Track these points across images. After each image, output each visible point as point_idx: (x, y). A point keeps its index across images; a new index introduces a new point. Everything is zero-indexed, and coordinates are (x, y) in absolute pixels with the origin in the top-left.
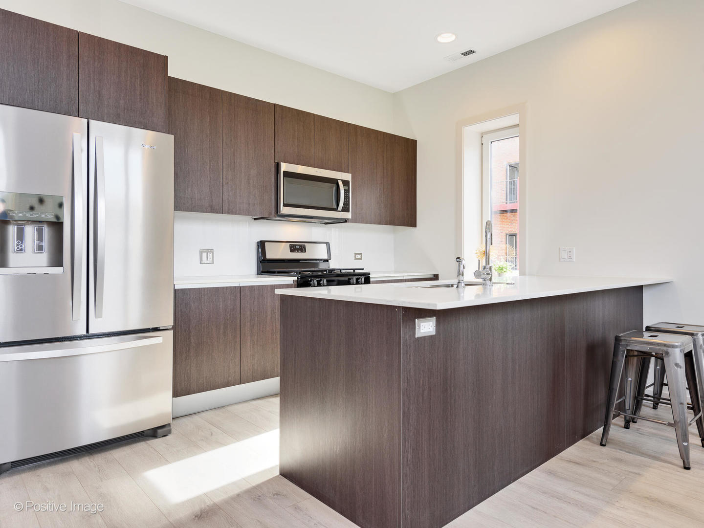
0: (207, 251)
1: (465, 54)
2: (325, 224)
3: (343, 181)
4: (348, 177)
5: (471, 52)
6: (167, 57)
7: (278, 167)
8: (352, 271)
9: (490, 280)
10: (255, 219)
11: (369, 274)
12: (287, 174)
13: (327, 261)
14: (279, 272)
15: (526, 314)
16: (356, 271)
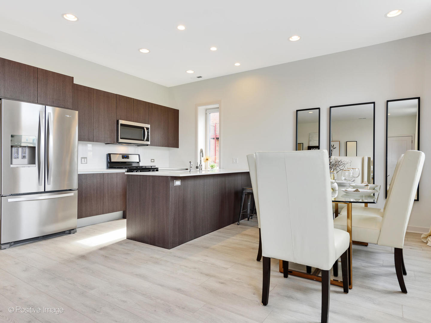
0: (84, 158)
1: (199, 77)
2: (138, 146)
3: (146, 128)
4: (149, 126)
5: (201, 77)
6: (73, 77)
7: (118, 122)
8: (151, 167)
9: (201, 169)
10: (106, 144)
11: (158, 168)
12: (122, 125)
13: (139, 163)
14: (117, 168)
15: (211, 181)
16: (152, 167)
